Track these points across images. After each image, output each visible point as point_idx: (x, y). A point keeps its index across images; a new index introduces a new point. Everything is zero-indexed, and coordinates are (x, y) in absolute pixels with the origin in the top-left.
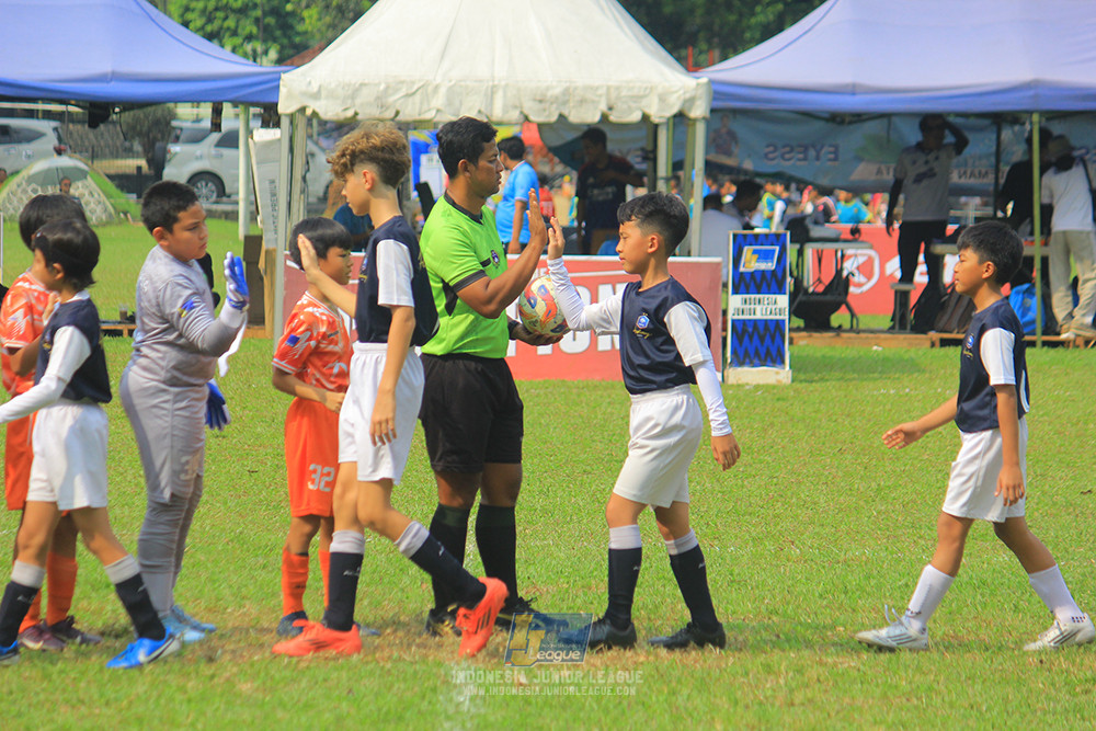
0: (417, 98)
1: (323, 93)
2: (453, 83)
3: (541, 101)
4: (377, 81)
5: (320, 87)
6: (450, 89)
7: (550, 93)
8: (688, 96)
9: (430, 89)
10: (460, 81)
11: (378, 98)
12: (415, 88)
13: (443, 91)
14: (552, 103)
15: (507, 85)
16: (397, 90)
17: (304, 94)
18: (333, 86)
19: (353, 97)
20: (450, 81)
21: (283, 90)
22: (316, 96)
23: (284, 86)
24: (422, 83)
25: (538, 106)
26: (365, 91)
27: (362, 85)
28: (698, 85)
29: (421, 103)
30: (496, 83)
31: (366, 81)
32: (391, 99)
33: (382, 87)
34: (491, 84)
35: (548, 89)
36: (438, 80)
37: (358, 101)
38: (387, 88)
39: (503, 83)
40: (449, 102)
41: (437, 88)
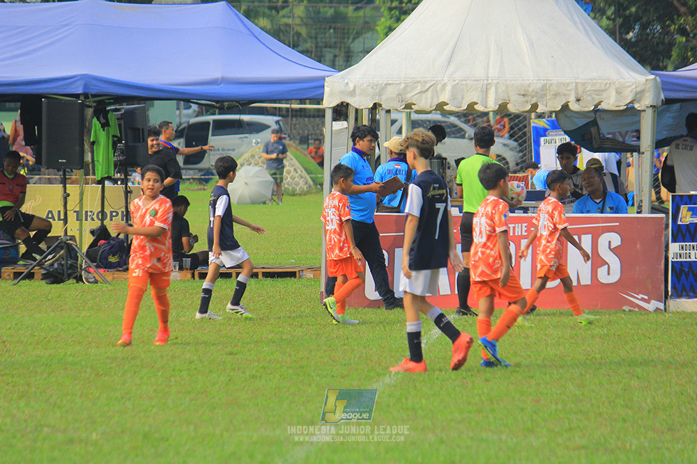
0: (429, 94)
1: (358, 92)
2: (457, 81)
3: (524, 95)
4: (398, 82)
5: (355, 86)
6: (454, 87)
7: (530, 90)
8: (639, 89)
9: (439, 86)
10: (462, 81)
11: (399, 95)
12: (428, 86)
13: (449, 88)
14: (533, 97)
15: (498, 83)
16: (413, 89)
17: (342, 92)
18: (365, 85)
19: (380, 95)
20: (455, 81)
21: (327, 90)
22: (353, 93)
23: (327, 86)
24: (433, 83)
25: (522, 99)
26: (389, 89)
27: (386, 84)
28: (647, 80)
29: (432, 99)
30: (490, 81)
31: (390, 82)
32: (409, 96)
33: (402, 86)
34: (486, 82)
35: (529, 85)
36: (446, 80)
37: (384, 97)
38: (406, 86)
39: (495, 82)
40: (454, 97)
41: (444, 85)
